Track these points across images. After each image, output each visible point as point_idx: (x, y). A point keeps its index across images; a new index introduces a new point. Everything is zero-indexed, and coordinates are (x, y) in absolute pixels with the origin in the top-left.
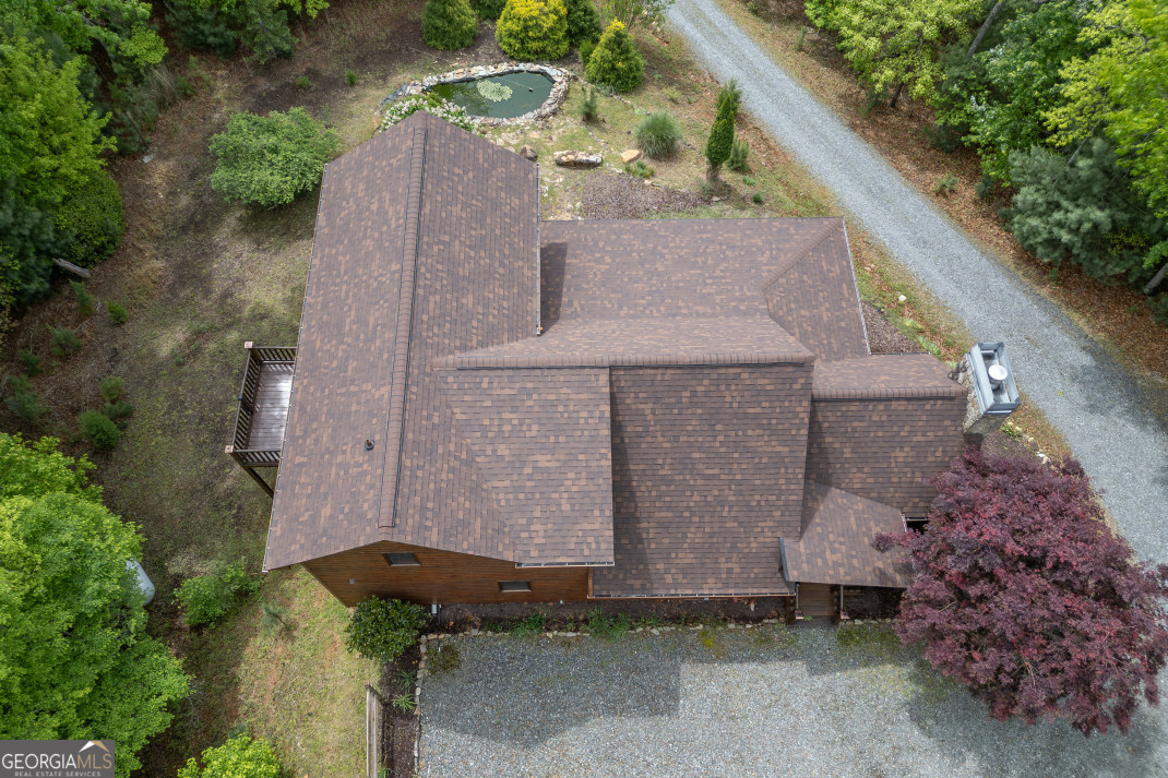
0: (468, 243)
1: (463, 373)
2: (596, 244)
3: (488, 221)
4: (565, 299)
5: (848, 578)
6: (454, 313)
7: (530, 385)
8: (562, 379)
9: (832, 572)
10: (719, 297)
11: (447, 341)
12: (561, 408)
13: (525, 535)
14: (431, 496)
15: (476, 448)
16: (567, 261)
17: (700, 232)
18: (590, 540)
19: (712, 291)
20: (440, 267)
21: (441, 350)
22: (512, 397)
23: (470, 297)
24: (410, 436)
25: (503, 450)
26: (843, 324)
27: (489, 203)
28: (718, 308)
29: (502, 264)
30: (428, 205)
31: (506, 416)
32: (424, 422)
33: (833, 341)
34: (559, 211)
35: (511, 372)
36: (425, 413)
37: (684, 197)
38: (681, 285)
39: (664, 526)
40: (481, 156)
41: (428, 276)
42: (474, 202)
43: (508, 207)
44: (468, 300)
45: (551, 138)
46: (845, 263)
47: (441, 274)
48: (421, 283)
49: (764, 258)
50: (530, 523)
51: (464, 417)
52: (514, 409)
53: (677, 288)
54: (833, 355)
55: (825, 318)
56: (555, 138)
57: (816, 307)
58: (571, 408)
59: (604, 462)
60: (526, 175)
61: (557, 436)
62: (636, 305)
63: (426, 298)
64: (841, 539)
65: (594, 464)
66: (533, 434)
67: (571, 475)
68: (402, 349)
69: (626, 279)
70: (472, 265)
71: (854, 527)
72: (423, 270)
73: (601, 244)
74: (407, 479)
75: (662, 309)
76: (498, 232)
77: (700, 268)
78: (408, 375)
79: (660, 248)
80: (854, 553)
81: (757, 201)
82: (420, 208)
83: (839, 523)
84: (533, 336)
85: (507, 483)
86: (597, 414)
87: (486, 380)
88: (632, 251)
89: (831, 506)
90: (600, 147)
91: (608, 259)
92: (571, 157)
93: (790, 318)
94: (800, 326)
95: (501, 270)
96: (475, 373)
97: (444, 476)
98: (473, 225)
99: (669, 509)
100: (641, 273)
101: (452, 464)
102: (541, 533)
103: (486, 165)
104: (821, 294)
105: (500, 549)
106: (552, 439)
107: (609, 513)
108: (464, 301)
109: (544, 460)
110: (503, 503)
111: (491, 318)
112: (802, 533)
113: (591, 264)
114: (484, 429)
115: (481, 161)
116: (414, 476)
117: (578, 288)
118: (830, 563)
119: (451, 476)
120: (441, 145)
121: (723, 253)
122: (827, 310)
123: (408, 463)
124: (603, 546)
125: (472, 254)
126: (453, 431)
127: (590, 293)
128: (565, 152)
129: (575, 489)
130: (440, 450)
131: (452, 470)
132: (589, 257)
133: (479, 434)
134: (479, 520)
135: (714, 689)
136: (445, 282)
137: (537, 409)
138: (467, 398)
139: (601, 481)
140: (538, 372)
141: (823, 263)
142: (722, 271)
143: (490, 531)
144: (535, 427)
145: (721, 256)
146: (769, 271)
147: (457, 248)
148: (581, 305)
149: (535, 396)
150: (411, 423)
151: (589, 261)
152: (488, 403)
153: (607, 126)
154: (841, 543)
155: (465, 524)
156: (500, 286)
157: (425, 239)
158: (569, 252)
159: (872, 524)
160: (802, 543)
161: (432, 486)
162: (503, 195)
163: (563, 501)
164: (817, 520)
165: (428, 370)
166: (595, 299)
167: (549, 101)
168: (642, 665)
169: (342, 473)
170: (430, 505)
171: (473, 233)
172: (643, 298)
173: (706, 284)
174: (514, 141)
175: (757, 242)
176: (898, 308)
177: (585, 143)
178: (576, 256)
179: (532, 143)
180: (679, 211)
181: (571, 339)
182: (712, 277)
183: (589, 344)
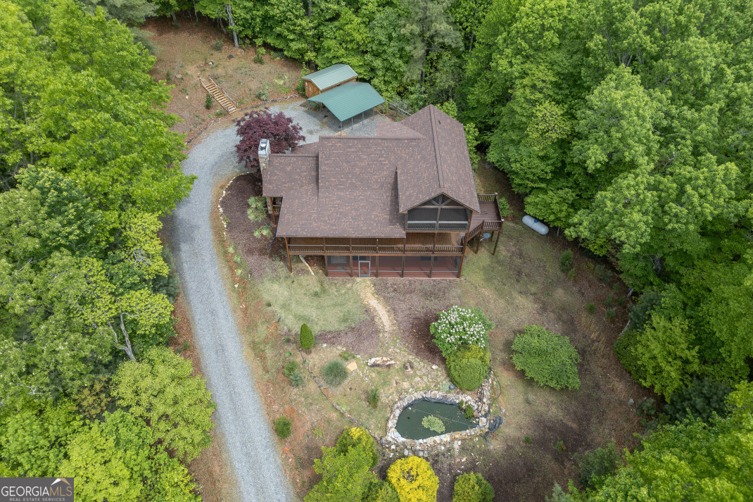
3: (416, 180)
4: (389, 199)
6: (423, 151)
10: (335, 198)
17: (336, 229)
24: (429, 122)
26: (292, 200)
27: (416, 185)
30: (435, 168)
32: (426, 126)
34: (392, 332)
37: (325, 341)
41: (431, 153)
42: (421, 181)
45: (397, 383)
47: (428, 156)
48: (433, 150)
53: (349, 203)
55: (297, 200)
56: (395, 385)
57: (299, 203)
63: (431, 148)
69: (367, 207)
73: (375, 224)
76: (413, 180)
78: (432, 131)
81: (287, 340)
84: (399, 164)
90: (368, 376)
91: (373, 217)
95: (410, 171)
100: (361, 210)
113: (379, 215)
115: (420, 195)
116: (427, 116)
117: (384, 204)
120: (434, 187)
122: (295, 203)
125: (420, 168)
127: (380, 202)
130: (421, 125)
132: (380, 218)
153: (363, 397)
156: (410, 168)
157: (434, 160)
158: (388, 221)
165: (427, 135)
166: (378, 199)
167: (398, 411)
171: (420, 173)
174: (418, 379)
175: (314, 224)
176: (242, 280)
177: (377, 379)
178: (385, 219)
179: (408, 377)
180: (330, 332)
181: (387, 162)
182: (336, 207)
183: (382, 156)
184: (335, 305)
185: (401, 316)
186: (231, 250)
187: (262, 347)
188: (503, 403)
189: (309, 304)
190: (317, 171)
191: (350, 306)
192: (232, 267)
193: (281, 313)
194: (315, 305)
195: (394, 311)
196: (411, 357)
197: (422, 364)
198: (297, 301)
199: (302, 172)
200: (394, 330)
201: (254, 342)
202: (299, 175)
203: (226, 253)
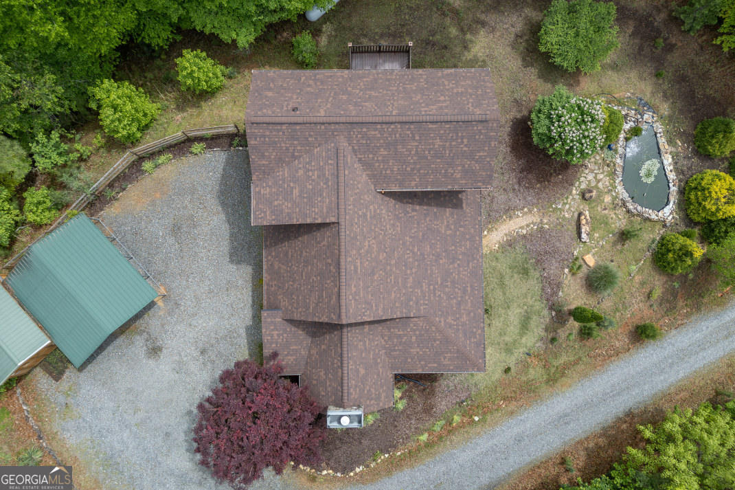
0: (419, 150)
1: (335, 151)
2: (461, 226)
3: (438, 160)
4: (418, 207)
5: (266, 341)
6: (373, 145)
7: (330, 183)
8: (333, 199)
9: (268, 333)
10: (419, 291)
11: (355, 142)
12: (319, 199)
13: (264, 184)
14: (272, 139)
15: (302, 160)
16: (447, 210)
17: (471, 286)
18: (262, 214)
19: (424, 288)
20: (398, 135)
21: (349, 139)
22: (324, 175)
23: (386, 153)
24: (298, 127)
25: (301, 172)
26: (409, 360)
27: (450, 160)
28: (411, 290)
29: (413, 169)
30: (434, 126)
31: (316, 173)
32: (307, 133)
33: (398, 353)
34: (541, 214)
35: (336, 174)
36: (312, 133)
37: (555, 293)
38: (429, 272)
39: (286, 254)
40: (481, 154)
41: (390, 130)
42: (447, 152)
43: (452, 171)
44: (383, 152)
45: (605, 209)
46: (452, 368)
47: (393, 136)
48: (384, 126)
49: (450, 320)
50: (270, 187)
51: (315, 153)
52: (319, 177)
53: (426, 269)
54: (388, 351)
55: (412, 350)
56: (606, 212)
57: (418, 346)
58: (319, 204)
59: (295, 220)
60: (480, 181)
61: (306, 198)
62: (414, 246)
63: (376, 130)
64: (285, 340)
65: (294, 215)
66: (308, 186)
67: (289, 205)
68: (343, 119)
69: (433, 242)
70: (405, 153)
71: (291, 348)
72: (392, 127)
73: (462, 229)
74: (276, 128)
75: (411, 260)
76: (433, 166)
77: (442, 284)
78: (329, 124)
79: (458, 262)
80: (279, 345)
81: (553, 340)
82: (430, 122)
83: (293, 340)
84: (375, 188)
85: (286, 175)
86: (317, 216)
87: (332, 162)
88: (456, 246)
89: (301, 337)
90: (598, 242)
91: (449, 232)
92: (584, 222)
93: (409, 330)
94: (405, 335)
95: (408, 169)
96: (336, 156)
97: (283, 145)
98: (432, 152)
99: (292, 256)
100: (438, 250)
101: (290, 148)
102: (265, 192)
103: (477, 157)
104: (428, 350)
105: (257, 173)
106: (305, 195)
107: (274, 223)
108: (382, 150)
109: (296, 192)
110: (278, 174)
111: (377, 164)
112: (286, 320)
113: (446, 223)
114: (309, 163)
115: (478, 154)
116: (278, 131)
117: (426, 215)
118: (272, 333)
119: (284, 148)
120: (480, 131)
121: (455, 298)
122: (418, 352)
123: (284, 127)
124: (260, 220)
125: (413, 152)
126: (307, 148)
127: (423, 221)
128: (588, 217)
129: (284, 206)
130: (295, 142)
131: (287, 149)
132: (451, 222)
133: (308, 160)
134: (267, 163)
135: (240, 282)
136: (389, 139)
137: (319, 187)
138: (324, 153)
139: (287, 219)
140: (336, 187)
141: (449, 355)
142: (440, 295)
143: (263, 168)
144: (311, 187)
145: (452, 296)
146: (440, 322)
147: (413, 144)
148: (413, 216)
149: (325, 186)
150: (304, 127)
151: (448, 222)
152: (321, 164)
153: (619, 247)
154: (283, 339)
155: (263, 156)
156: (399, 169)
157: (412, 127)
158: (455, 211)
159: (294, 357)
160: (280, 320)
161: (276, 139)
162: (460, 168)
163: (278, 202)
164: (293, 329)
165: (335, 133)
166: (418, 224)
167: (639, 208)
168: (251, 250)
169: (287, 99)
170: (267, 139)
171: (427, 152)
172: (418, 250)
173: (429, 286)
174: (600, 185)
175: (464, 318)
176: (468, 414)
177: (601, 232)
178: (452, 214)
179: (599, 196)
180: (543, 289)
181: (371, 207)
182: (435, 289)
183: (365, 215)
184: (502, 285)
185: (516, 201)
186: (424, 437)
187: (553, 370)
188: (621, 94)
189: (502, 319)
190: (363, 324)
191: (503, 266)
192: (450, 429)
193: (519, 353)
194: (503, 311)
195: (509, 211)
196: (574, 192)
197: (582, 179)
198: (500, 334)
199: (366, 349)
200: (539, 211)
201: (547, 382)
202: (370, 353)
203: (429, 445)
